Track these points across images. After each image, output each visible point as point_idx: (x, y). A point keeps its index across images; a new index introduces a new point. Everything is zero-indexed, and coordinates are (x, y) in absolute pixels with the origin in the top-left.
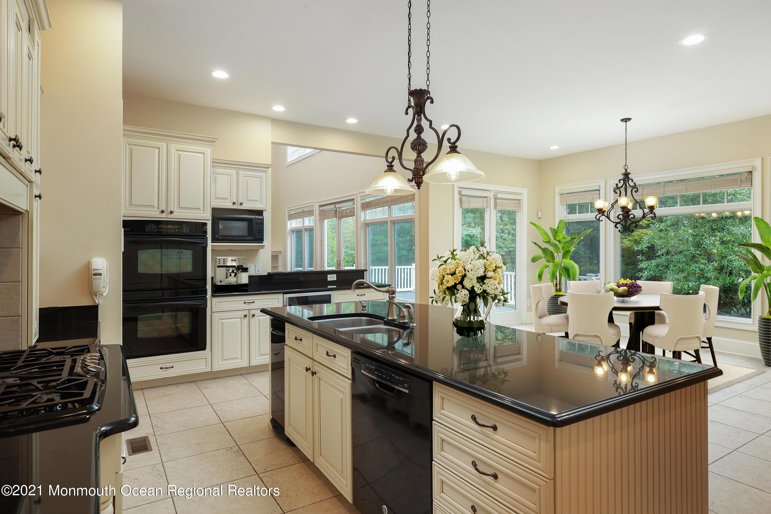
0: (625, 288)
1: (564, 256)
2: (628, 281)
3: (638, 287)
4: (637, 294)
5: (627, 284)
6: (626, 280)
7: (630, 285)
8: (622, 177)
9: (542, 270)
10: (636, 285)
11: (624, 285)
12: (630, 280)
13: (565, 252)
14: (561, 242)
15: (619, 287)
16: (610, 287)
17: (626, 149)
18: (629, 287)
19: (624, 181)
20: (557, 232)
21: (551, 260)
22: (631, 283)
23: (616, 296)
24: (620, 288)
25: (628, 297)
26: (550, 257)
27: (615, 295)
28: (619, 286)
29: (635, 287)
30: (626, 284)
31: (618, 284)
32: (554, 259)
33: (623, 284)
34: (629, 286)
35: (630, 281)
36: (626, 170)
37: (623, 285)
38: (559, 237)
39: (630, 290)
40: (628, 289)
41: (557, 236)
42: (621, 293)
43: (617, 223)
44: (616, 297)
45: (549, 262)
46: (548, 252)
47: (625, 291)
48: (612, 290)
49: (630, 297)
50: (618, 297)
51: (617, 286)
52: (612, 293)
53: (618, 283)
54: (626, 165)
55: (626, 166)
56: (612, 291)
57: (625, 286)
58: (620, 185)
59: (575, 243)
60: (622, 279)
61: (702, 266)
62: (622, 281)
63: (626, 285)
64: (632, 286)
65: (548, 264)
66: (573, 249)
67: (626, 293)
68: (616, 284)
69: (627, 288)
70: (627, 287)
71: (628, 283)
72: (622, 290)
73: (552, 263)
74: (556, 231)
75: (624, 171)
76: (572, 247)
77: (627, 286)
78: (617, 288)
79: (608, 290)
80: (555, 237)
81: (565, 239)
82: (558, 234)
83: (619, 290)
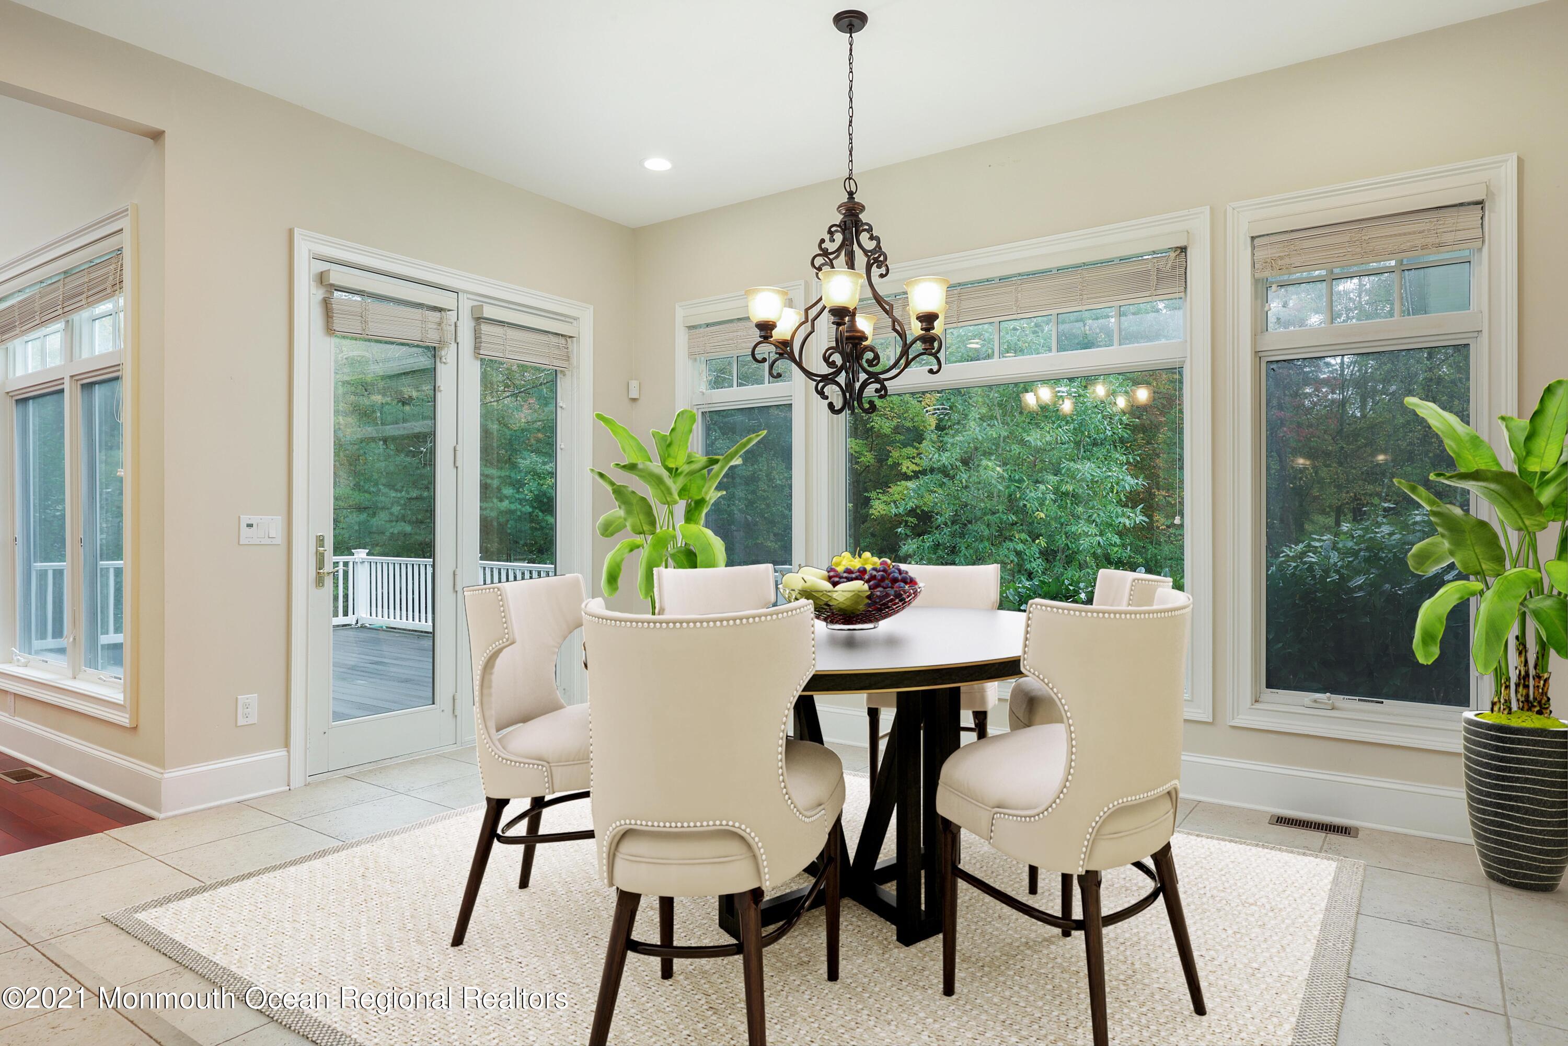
0: (859, 586)
1: (690, 516)
2: (870, 561)
3: (905, 581)
4: (903, 608)
5: (863, 571)
6: (860, 556)
7: (874, 573)
8: (838, 218)
9: (618, 559)
10: (897, 575)
11: (854, 576)
12: (873, 555)
13: (693, 504)
14: (681, 473)
15: (835, 584)
16: (800, 585)
17: (851, 122)
18: (872, 583)
19: (843, 232)
20: (670, 445)
21: (645, 528)
22: (878, 566)
23: (825, 620)
24: (839, 587)
25: (871, 621)
26: (642, 517)
27: (818, 617)
28: (835, 579)
29: (895, 580)
30: (859, 571)
31: (832, 574)
32: (653, 523)
33: (849, 571)
34: (873, 578)
35: (876, 559)
36: (851, 194)
37: (850, 575)
38: (675, 458)
39: (878, 592)
40: (870, 588)
41: (669, 456)
42: (843, 606)
43: (827, 379)
44: (824, 623)
45: (641, 533)
46: (634, 501)
47: (857, 595)
48: (807, 594)
49: (878, 620)
50: (832, 622)
51: (829, 579)
52: (807, 605)
53: (830, 570)
54: (850, 179)
55: (851, 181)
56: (808, 599)
57: (856, 579)
58: (832, 247)
59: (717, 475)
60: (847, 555)
61: (1020, 547)
62: (847, 561)
63: (861, 574)
64: (883, 579)
65: (639, 539)
66: (713, 495)
67: (861, 607)
68: (826, 573)
69: (866, 587)
70: (868, 581)
71: (869, 567)
72: (849, 595)
73: (650, 538)
74: (669, 439)
75: (845, 198)
76: (710, 487)
77: (867, 577)
78: (829, 586)
79: (794, 595)
80: (665, 460)
81: (692, 464)
82: (674, 449)
83: (835, 595)
